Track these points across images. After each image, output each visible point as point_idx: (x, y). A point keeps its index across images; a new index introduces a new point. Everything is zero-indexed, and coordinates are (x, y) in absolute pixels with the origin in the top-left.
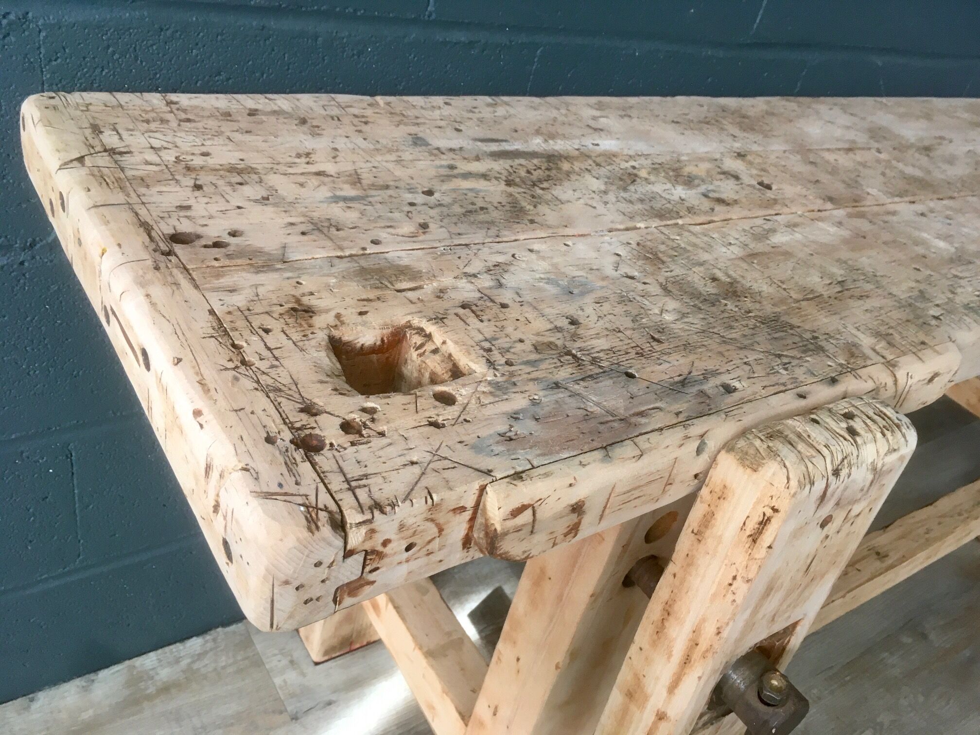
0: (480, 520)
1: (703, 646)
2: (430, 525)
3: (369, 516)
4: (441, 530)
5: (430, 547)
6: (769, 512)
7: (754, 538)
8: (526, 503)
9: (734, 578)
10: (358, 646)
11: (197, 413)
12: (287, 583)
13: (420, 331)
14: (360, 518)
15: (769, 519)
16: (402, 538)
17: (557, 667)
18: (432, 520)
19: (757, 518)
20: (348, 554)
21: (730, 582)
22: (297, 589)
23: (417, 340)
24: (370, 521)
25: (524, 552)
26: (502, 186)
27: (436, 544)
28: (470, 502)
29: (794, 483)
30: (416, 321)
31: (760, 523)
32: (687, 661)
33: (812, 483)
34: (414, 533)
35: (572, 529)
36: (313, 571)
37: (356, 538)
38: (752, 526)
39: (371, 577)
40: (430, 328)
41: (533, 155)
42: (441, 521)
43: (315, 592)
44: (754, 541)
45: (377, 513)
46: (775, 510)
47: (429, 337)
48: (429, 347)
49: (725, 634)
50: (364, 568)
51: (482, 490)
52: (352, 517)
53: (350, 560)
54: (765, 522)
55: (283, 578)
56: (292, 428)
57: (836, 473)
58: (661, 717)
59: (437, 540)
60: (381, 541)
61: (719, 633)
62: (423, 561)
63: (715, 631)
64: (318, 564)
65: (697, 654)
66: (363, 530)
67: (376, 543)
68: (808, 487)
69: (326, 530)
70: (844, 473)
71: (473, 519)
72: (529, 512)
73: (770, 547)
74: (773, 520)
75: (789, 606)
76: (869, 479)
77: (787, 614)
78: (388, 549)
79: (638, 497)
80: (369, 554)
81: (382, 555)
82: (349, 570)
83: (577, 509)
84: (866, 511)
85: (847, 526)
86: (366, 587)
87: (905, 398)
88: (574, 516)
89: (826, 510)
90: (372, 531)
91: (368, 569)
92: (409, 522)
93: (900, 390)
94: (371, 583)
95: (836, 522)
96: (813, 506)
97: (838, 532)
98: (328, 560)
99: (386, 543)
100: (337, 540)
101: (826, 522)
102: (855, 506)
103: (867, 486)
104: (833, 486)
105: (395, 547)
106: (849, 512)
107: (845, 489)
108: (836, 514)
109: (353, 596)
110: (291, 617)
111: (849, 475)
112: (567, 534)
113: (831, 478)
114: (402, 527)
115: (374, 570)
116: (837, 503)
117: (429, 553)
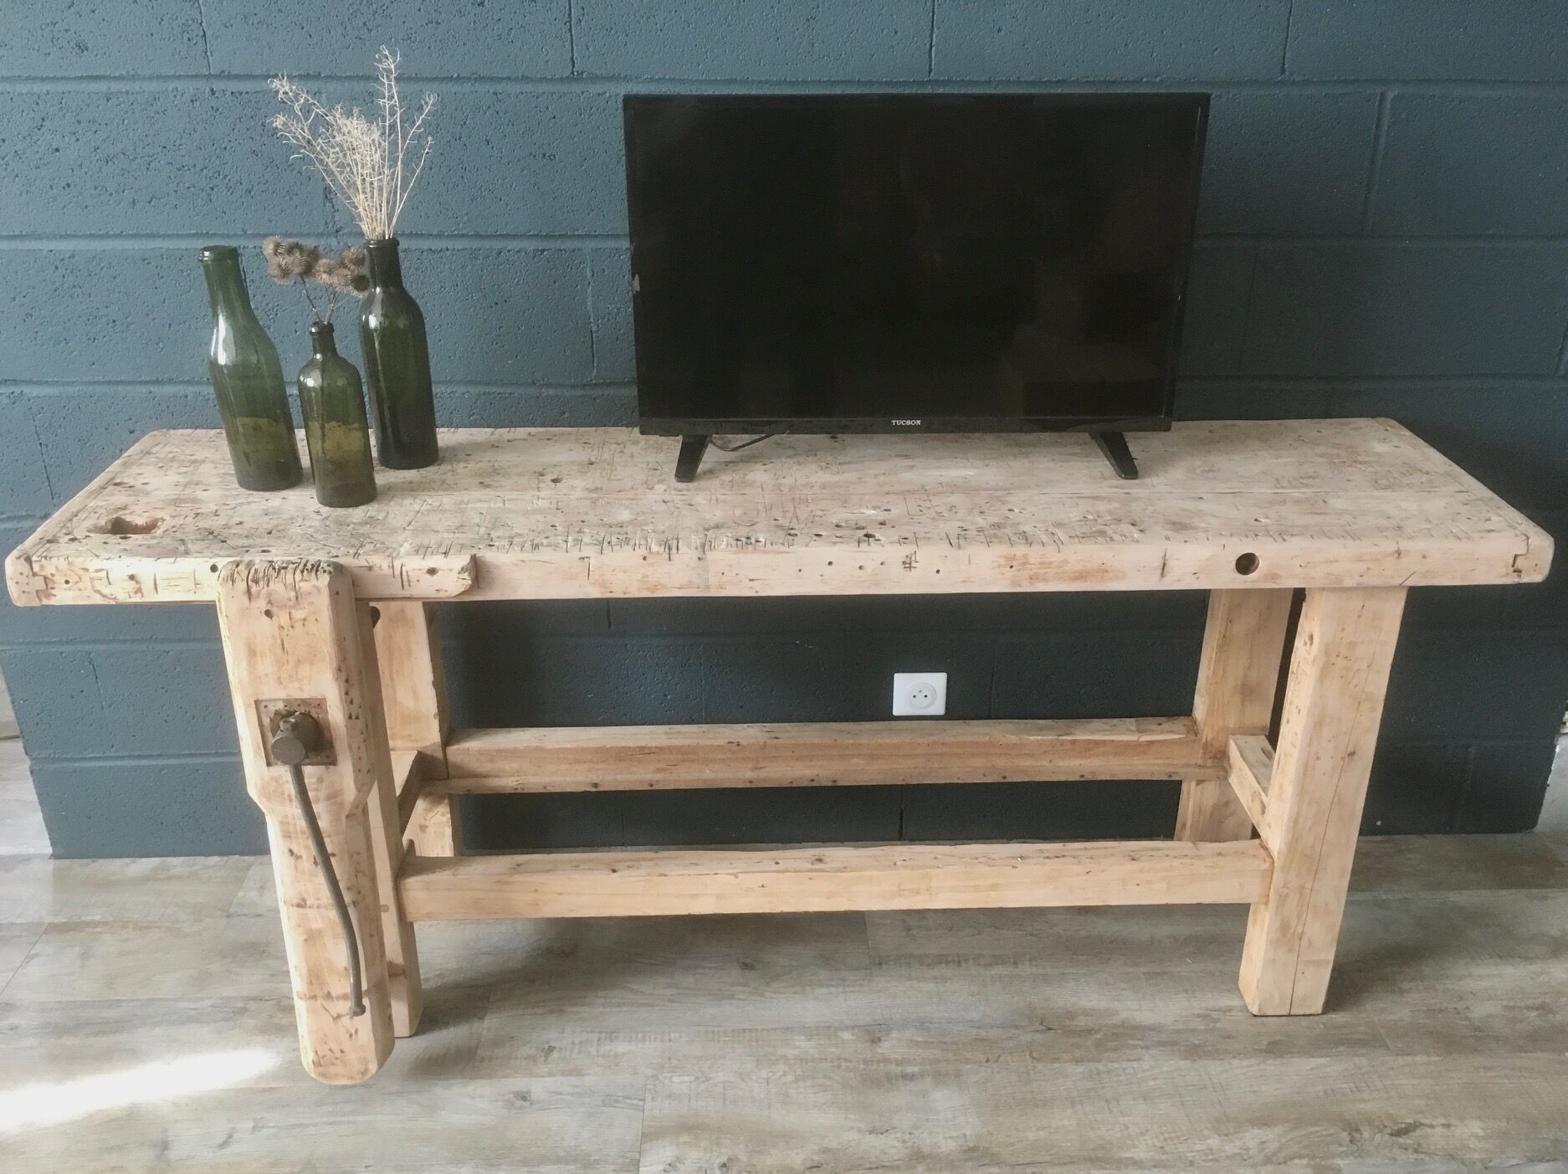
2: (71, 573)
3: (40, 559)
4: (80, 578)
5: (77, 585)
8: (103, 568)
13: (162, 521)
14: (37, 559)
16: (60, 576)
18: (73, 571)
20: (36, 575)
22: (17, 583)
23: (159, 525)
24: (40, 561)
25: (111, 594)
27: (80, 585)
28: (90, 568)
30: (166, 517)
34: (66, 576)
35: (137, 591)
37: (36, 567)
39: (53, 592)
42: (79, 573)
43: (26, 588)
45: (44, 559)
50: (46, 585)
52: (34, 558)
53: (37, 578)
55: (9, 576)
60: (50, 574)
62: (77, 593)
64: (21, 574)
66: (38, 565)
67: (47, 572)
68: (232, 583)
69: (23, 560)
70: (263, 583)
72: (104, 572)
75: (290, 676)
76: (293, 594)
77: (296, 685)
78: (55, 579)
79: (176, 586)
80: (45, 578)
81: (54, 582)
82: (39, 584)
83: (132, 577)
84: (311, 619)
85: (299, 625)
86: (53, 598)
87: (409, 581)
88: (134, 582)
89: (262, 604)
90: (42, 567)
91: (49, 586)
92: (61, 568)
93: (397, 572)
94: (55, 595)
95: (282, 618)
96: (245, 599)
97: (292, 627)
98: (26, 574)
99: (52, 575)
100: (28, 566)
101: (268, 613)
102: (293, 611)
103: (294, 599)
104: (254, 589)
105: (59, 579)
106: (290, 613)
107: (269, 594)
108: (274, 610)
109: (49, 599)
110: (18, 598)
111: (268, 586)
112: (136, 593)
113: (250, 583)
114: (57, 569)
115: (53, 588)
116: (270, 602)
117: (80, 590)
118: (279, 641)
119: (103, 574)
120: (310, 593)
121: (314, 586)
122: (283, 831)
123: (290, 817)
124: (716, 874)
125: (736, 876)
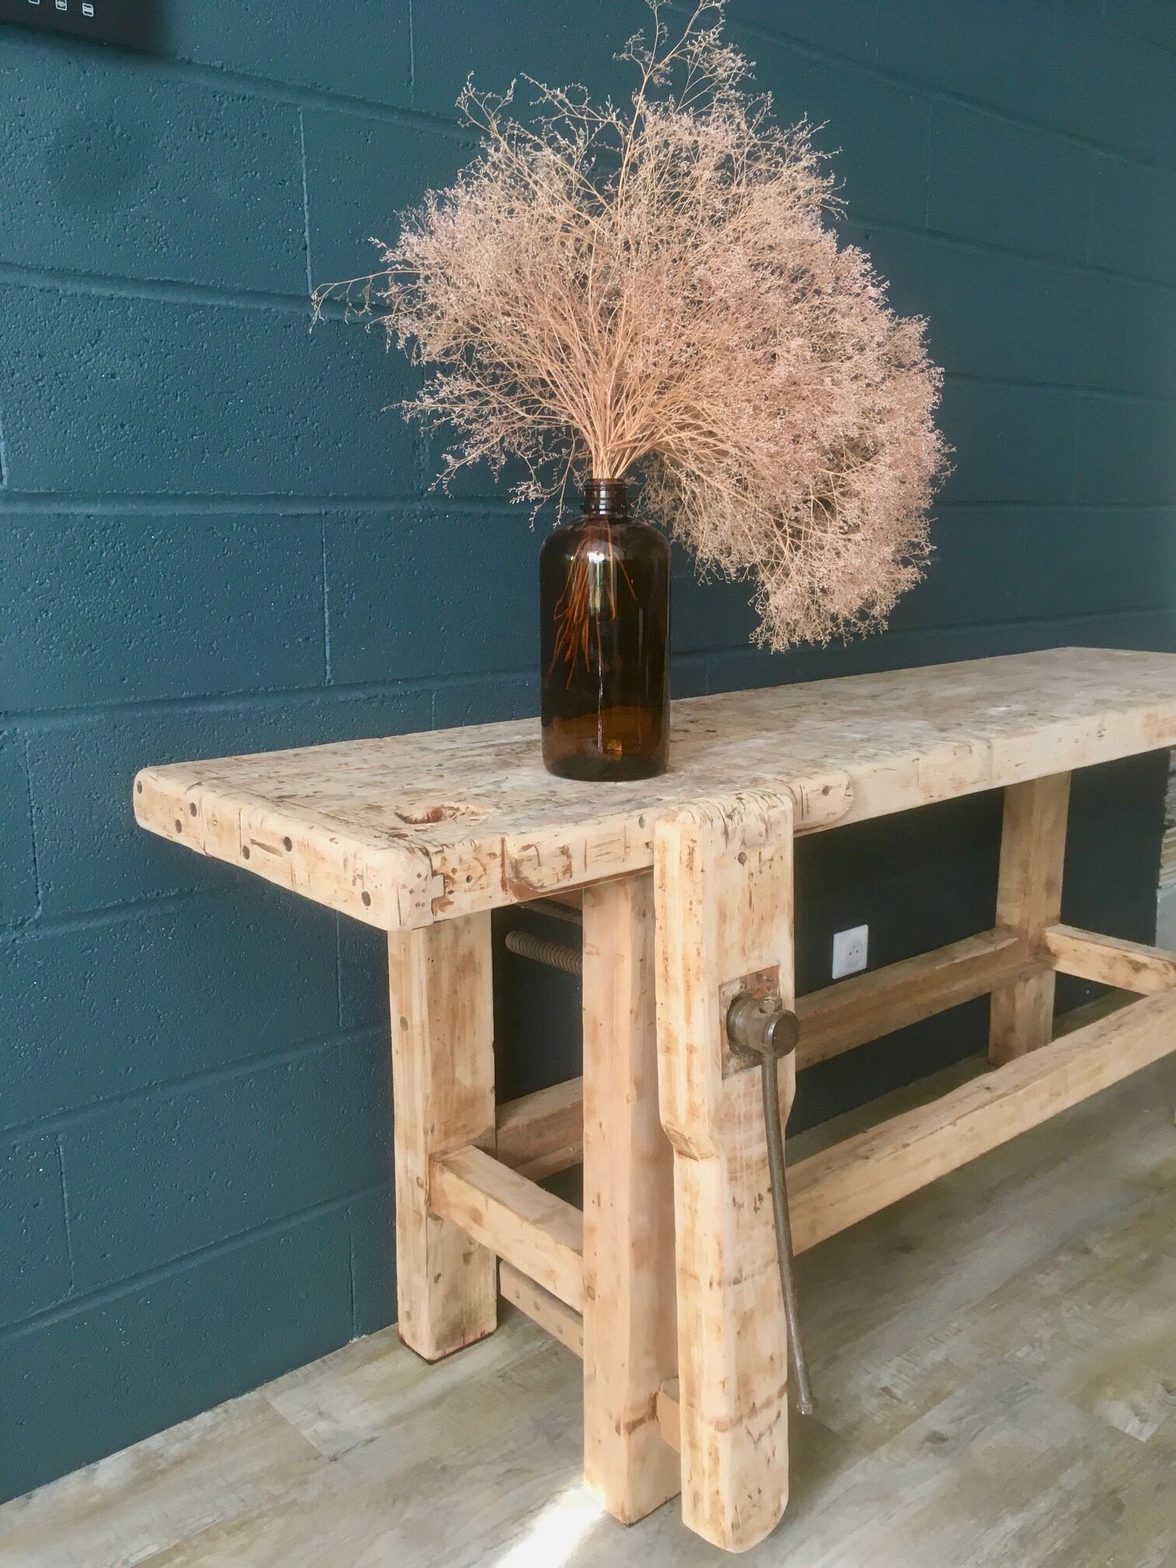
0: (507, 862)
1: (694, 971)
2: (476, 863)
3: (440, 849)
4: (485, 870)
5: (480, 882)
6: (691, 844)
7: (690, 866)
8: (530, 843)
9: (691, 903)
10: (471, 1339)
11: (332, 840)
12: (404, 887)
13: (451, 808)
14: (436, 850)
15: (693, 849)
16: (462, 870)
17: (628, 1101)
18: (478, 860)
19: (686, 851)
20: (434, 874)
21: (689, 907)
22: (411, 892)
23: (451, 812)
24: (442, 851)
25: (539, 881)
26: (494, 757)
27: (483, 881)
28: (498, 852)
29: (697, 819)
30: (447, 804)
31: (690, 854)
32: (688, 988)
33: (712, 821)
34: (469, 868)
35: (566, 870)
36: (418, 880)
37: (437, 862)
38: (685, 857)
39: (451, 897)
40: (456, 805)
41: (516, 743)
42: (484, 862)
43: (420, 898)
44: (691, 869)
45: (444, 847)
46: (694, 841)
47: (458, 809)
48: (458, 814)
49: (703, 954)
50: (445, 887)
51: (503, 841)
52: (432, 850)
53: (436, 878)
54: (691, 853)
55: (402, 883)
56: (387, 833)
57: (730, 817)
58: (691, 1049)
59: (484, 878)
60: (450, 869)
61: (699, 954)
62: (478, 893)
63: (696, 952)
64: (419, 876)
65: (693, 981)
66: (439, 856)
67: (448, 870)
68: (709, 822)
69: (420, 854)
70: (736, 818)
71: (503, 865)
72: (533, 849)
73: (702, 871)
74: (696, 850)
75: (754, 942)
76: (762, 827)
77: (756, 953)
78: (456, 877)
79: (608, 853)
80: (446, 877)
81: (453, 881)
82: (436, 888)
83: (564, 851)
84: (777, 858)
85: (765, 868)
86: (449, 906)
87: (808, 807)
88: (565, 858)
89: (736, 847)
90: (444, 859)
91: (447, 890)
92: (465, 857)
93: (799, 799)
94: (451, 903)
95: (752, 862)
96: (722, 840)
97: (760, 872)
98: (424, 874)
99: (454, 871)
100: (426, 860)
101: (741, 859)
102: (763, 850)
103: (764, 833)
104: (730, 826)
105: (460, 876)
106: (760, 853)
107: (744, 831)
108: (747, 852)
109: (443, 911)
110: (410, 916)
111: (742, 820)
112: (564, 873)
113: (726, 819)
114: (461, 861)
115: (451, 892)
116: (744, 843)
117: (482, 888)
118: (748, 896)
119: (532, 852)
120: (779, 823)
121: (783, 813)
122: (730, 1173)
123: (738, 1147)
124: (942, 1128)
125: (954, 1124)
